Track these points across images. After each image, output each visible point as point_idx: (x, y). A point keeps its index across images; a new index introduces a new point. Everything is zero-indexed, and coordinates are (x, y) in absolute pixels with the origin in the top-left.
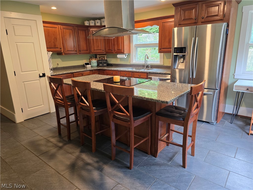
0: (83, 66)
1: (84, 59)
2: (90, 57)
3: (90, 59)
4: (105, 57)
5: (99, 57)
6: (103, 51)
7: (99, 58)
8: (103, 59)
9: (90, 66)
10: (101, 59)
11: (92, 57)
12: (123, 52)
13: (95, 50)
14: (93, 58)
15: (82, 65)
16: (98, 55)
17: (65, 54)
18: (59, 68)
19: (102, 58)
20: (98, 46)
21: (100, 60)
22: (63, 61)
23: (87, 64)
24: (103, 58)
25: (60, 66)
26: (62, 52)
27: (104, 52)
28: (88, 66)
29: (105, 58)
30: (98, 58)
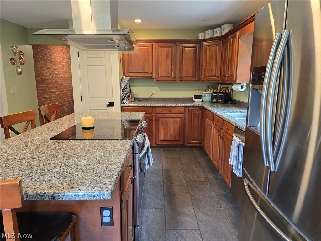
0: (191, 100)
1: (196, 90)
2: (207, 87)
3: (206, 90)
4: (229, 87)
5: (220, 87)
6: (218, 77)
7: (221, 89)
8: (225, 91)
9: (200, 100)
10: (223, 91)
11: (209, 87)
12: (235, 80)
13: (206, 76)
14: (211, 89)
15: (190, 98)
16: (219, 85)
17: (157, 81)
18: (155, 98)
19: (224, 89)
20: (212, 70)
21: (221, 93)
22: (161, 90)
23: (196, 97)
24: (226, 90)
25: (156, 96)
26: (153, 78)
27: (219, 79)
28: (196, 100)
29: (228, 90)
30: (219, 89)
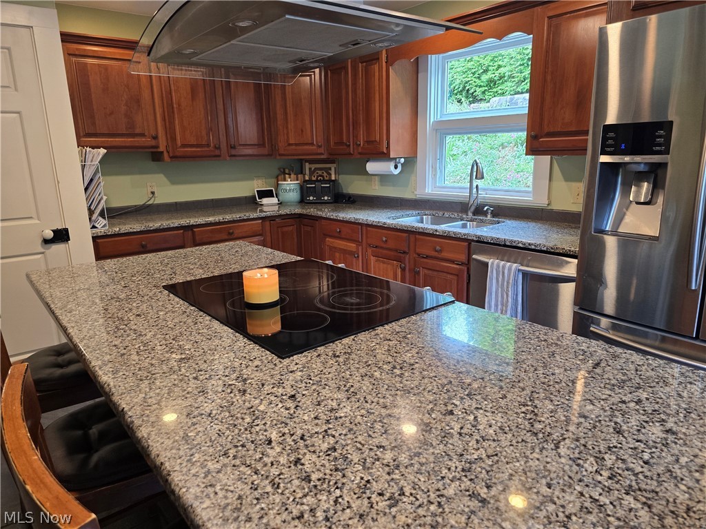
0: (251, 202)
1: (258, 177)
2: (279, 169)
3: (280, 177)
4: (330, 169)
5: (310, 169)
6: (320, 147)
7: (312, 173)
8: (323, 177)
9: (274, 200)
10: (318, 177)
11: (284, 170)
12: (385, 151)
13: (290, 145)
14: (290, 174)
15: (246, 197)
16: (307, 164)
17: (171, 158)
19: (320, 172)
21: (314, 182)
22: (173, 183)
23: (263, 194)
24: (325, 174)
25: (159, 200)
26: (159, 150)
28: (265, 201)
29: (330, 174)
30: (307, 172)
